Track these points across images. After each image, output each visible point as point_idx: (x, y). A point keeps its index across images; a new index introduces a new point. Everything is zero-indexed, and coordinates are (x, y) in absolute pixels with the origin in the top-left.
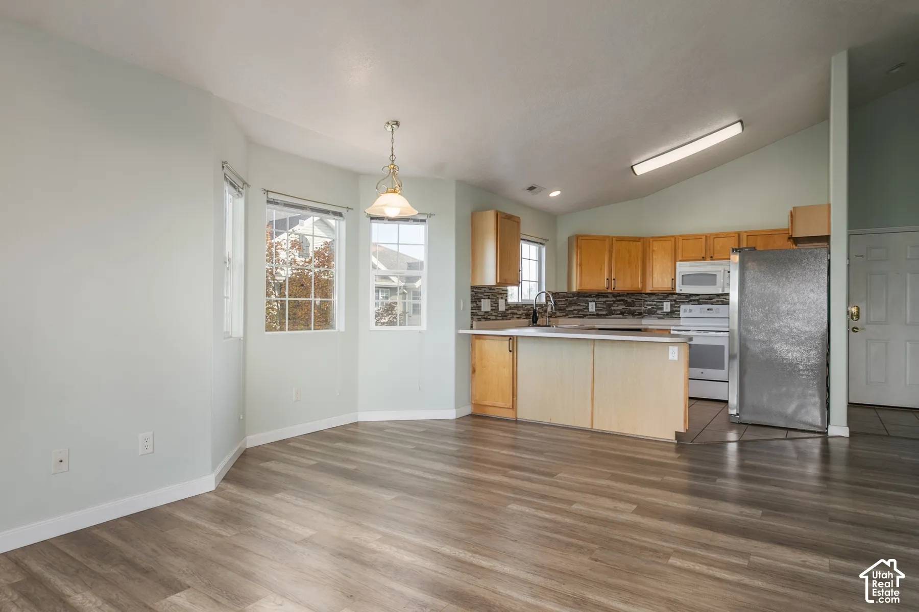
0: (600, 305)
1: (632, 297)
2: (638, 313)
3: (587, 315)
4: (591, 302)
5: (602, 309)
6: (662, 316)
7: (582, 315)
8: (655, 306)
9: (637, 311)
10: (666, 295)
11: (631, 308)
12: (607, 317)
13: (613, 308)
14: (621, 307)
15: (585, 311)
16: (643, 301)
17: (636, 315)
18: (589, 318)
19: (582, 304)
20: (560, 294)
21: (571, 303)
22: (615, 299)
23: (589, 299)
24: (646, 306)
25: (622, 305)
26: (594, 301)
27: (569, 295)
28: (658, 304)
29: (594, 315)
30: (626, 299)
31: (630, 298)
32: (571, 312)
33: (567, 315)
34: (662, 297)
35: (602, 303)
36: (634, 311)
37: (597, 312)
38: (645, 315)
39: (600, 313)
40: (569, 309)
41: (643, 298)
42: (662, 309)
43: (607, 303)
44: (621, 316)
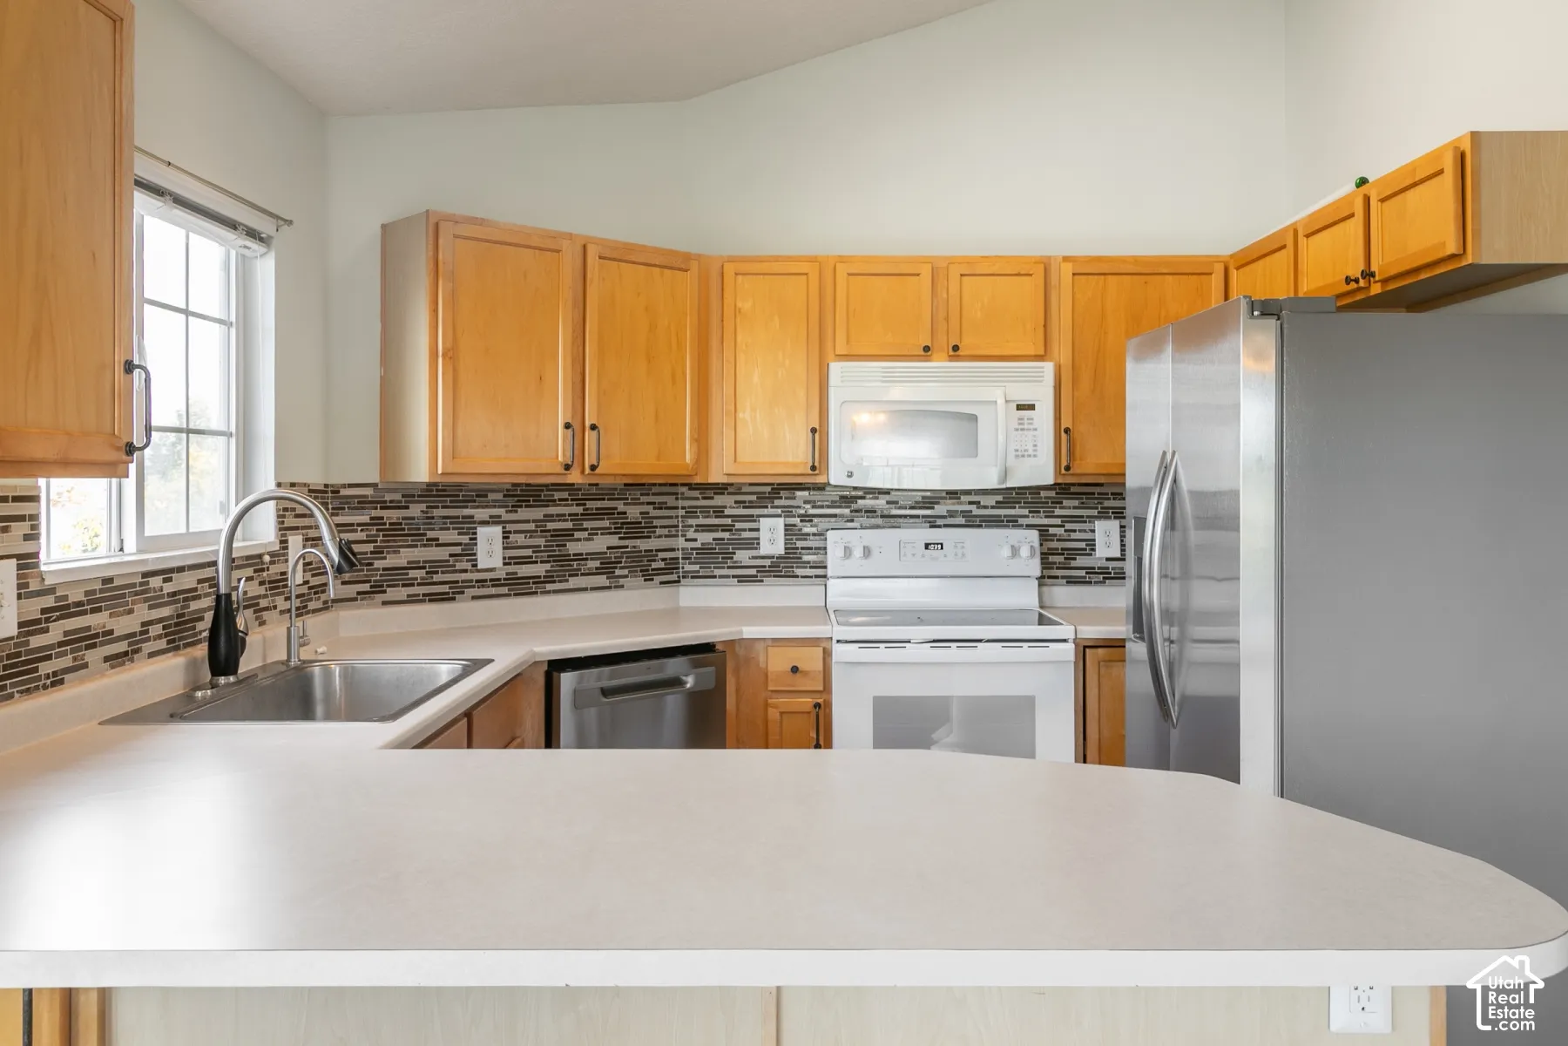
0: (520, 539)
1: (644, 499)
2: (662, 565)
3: (469, 584)
4: (484, 523)
5: (528, 552)
6: (753, 572)
7: (445, 588)
8: (726, 535)
9: (661, 555)
10: (768, 489)
11: (638, 542)
12: (549, 587)
13: (573, 548)
14: (601, 543)
15: (459, 566)
16: (681, 512)
17: (659, 572)
18: (474, 598)
19: (445, 536)
20: (344, 492)
21: (396, 534)
22: (580, 510)
23: (481, 514)
24: (691, 534)
25: (606, 532)
26: (495, 521)
27: (388, 497)
28: (738, 525)
29: (496, 582)
30: (621, 507)
31: (636, 502)
32: (397, 576)
33: (378, 589)
34: (754, 498)
35: (532, 526)
36: (651, 555)
37: (511, 569)
38: (688, 567)
39: (525, 570)
40: (391, 561)
41: (681, 503)
42: (753, 544)
43: (550, 526)
44: (602, 580)
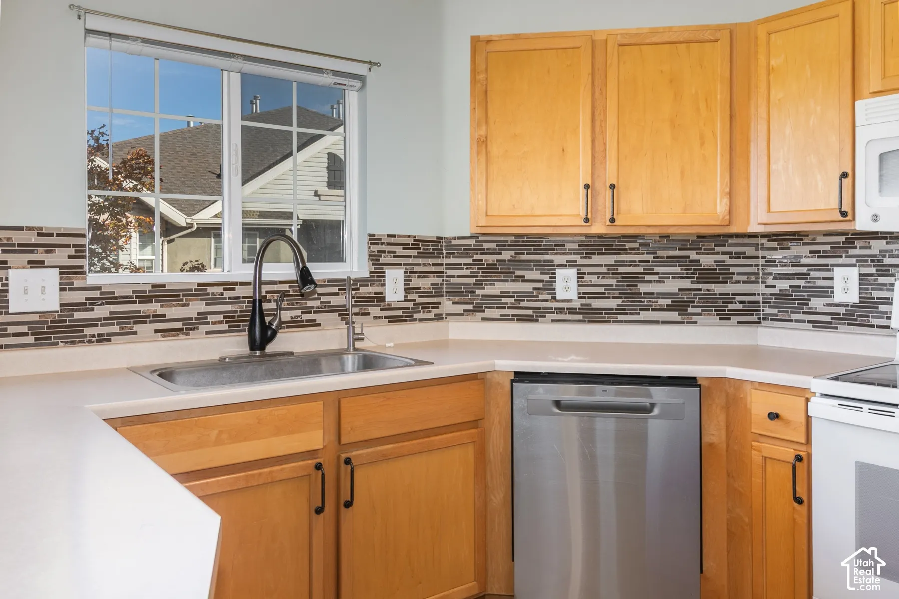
0: (594, 279)
1: (718, 249)
2: (740, 307)
3: (550, 311)
4: (562, 266)
5: (602, 289)
6: (827, 318)
7: (530, 312)
8: (802, 283)
9: (738, 298)
10: (842, 239)
11: (712, 286)
12: (621, 318)
13: (643, 288)
14: (672, 286)
15: (541, 297)
16: (761, 261)
17: (737, 313)
18: (553, 321)
19: (529, 275)
20: (454, 242)
21: (492, 271)
22: (650, 257)
23: (559, 259)
24: (770, 281)
25: (675, 276)
26: (571, 264)
27: (486, 245)
28: (813, 274)
29: (572, 311)
30: (693, 255)
31: (710, 252)
32: (494, 301)
33: (478, 309)
34: (828, 247)
35: (604, 269)
36: (728, 298)
37: (584, 301)
38: (768, 311)
39: (597, 304)
40: (489, 290)
41: (760, 253)
42: (827, 292)
43: (622, 269)
44: (674, 316)
